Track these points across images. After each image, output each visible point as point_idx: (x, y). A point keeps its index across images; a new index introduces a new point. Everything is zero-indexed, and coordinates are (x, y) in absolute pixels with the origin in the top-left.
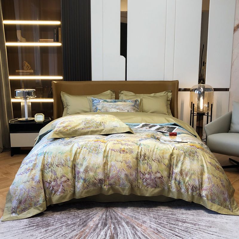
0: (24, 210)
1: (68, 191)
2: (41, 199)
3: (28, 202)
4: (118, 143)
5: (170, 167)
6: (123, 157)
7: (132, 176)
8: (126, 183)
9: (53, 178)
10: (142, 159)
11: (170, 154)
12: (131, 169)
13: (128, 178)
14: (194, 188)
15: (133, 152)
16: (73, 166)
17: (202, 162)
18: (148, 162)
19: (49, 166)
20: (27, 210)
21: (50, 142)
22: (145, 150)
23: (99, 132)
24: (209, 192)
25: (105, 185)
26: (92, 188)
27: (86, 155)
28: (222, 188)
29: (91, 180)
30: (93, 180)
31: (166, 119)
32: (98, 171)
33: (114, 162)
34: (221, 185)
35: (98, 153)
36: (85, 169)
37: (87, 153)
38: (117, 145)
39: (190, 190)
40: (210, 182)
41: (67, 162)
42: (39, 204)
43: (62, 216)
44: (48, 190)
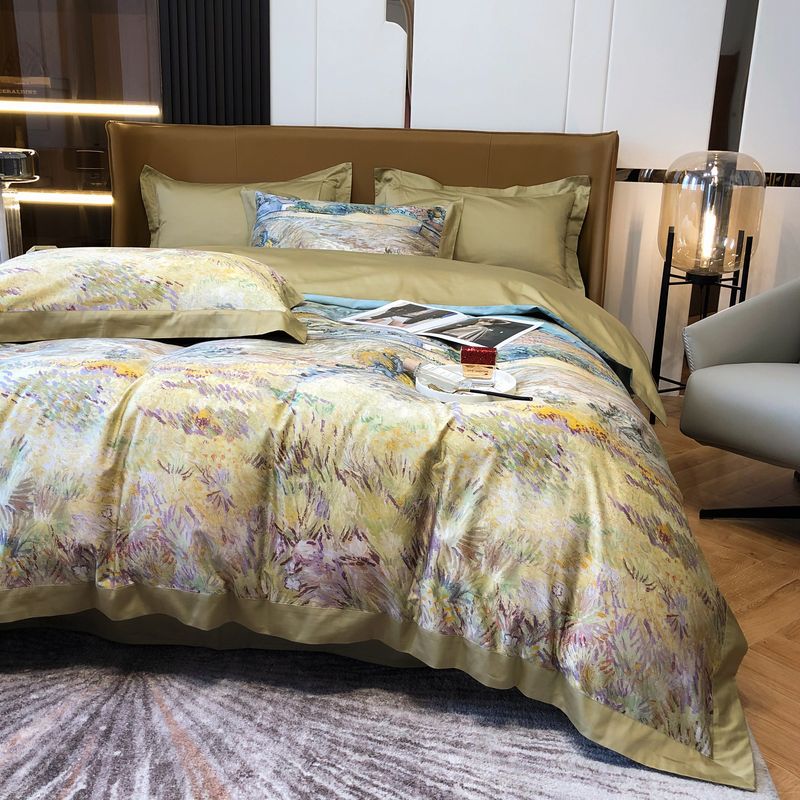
4: (186, 381)
5: (420, 513)
6: (198, 449)
7: (228, 544)
8: (200, 574)
10: (286, 467)
11: (425, 449)
12: (227, 510)
13: (211, 554)
14: (524, 627)
15: (245, 431)
17: (584, 501)
18: (312, 484)
22: (308, 425)
23: (148, 327)
24: (597, 654)
25: (106, 576)
26: (49, 584)
27: (31, 429)
28: (670, 640)
29: (39, 549)
30: (49, 547)
31: (505, 288)
32: (73, 508)
33: (152, 473)
34: (667, 625)
35: (85, 425)
36: (14, 492)
37: (36, 420)
38: (179, 391)
39: (503, 633)
40: (610, 602)
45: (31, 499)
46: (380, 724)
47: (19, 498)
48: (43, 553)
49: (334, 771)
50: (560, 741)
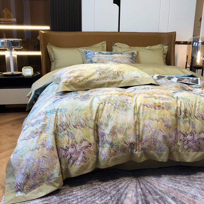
0: (33, 187)
1: (90, 160)
2: (55, 171)
3: (38, 176)
4: (149, 96)
6: (160, 113)
7: (171, 138)
8: (164, 146)
9: (70, 142)
10: (182, 116)
12: (170, 129)
13: (166, 141)
15: (171, 108)
16: (95, 127)
18: (190, 120)
19: (64, 127)
20: (37, 187)
21: (60, 96)
22: (186, 105)
23: (117, 84)
25: (137, 151)
26: (120, 155)
27: (112, 112)
29: (119, 145)
30: (123, 144)
32: (128, 132)
33: (148, 121)
35: (127, 110)
36: (111, 130)
37: (113, 110)
38: (149, 99)
41: (87, 121)
42: (54, 178)
43: (85, 193)
44: (64, 159)
45: (116, 131)
47: (112, 131)
48: (121, 146)
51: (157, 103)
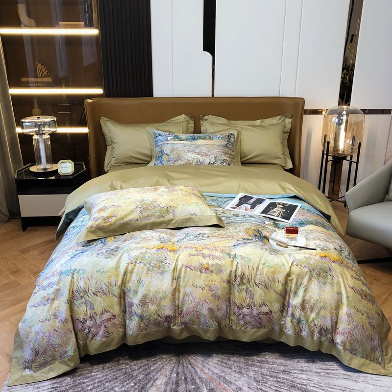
0: (43, 365)
1: (115, 334)
3: (49, 353)
4: (196, 253)
5: (284, 295)
6: (206, 279)
7: (220, 311)
8: (211, 321)
9: (89, 314)
10: (238, 283)
11: (286, 273)
12: (219, 299)
13: (214, 315)
14: (323, 331)
15: (222, 271)
16: (122, 294)
17: (340, 287)
18: (247, 288)
19: (81, 294)
20: (48, 366)
21: (81, 248)
22: (244, 268)
23: (165, 225)
24: (347, 338)
25: (175, 325)
26: (154, 329)
27: (143, 275)
28: (370, 331)
29: (151, 318)
30: (155, 317)
31: (280, 186)
32: (163, 303)
33: (190, 288)
34: (369, 326)
35: (164, 273)
36: (141, 299)
37: (145, 272)
38: (195, 258)
39: (316, 333)
40: (351, 320)
41: (110, 287)
42: (68, 356)
43: (106, 375)
44: (81, 333)
45: (148, 301)
46: (274, 366)
47: (143, 301)
48: (153, 319)
49: (267, 385)
50: (334, 366)
51: (205, 264)
